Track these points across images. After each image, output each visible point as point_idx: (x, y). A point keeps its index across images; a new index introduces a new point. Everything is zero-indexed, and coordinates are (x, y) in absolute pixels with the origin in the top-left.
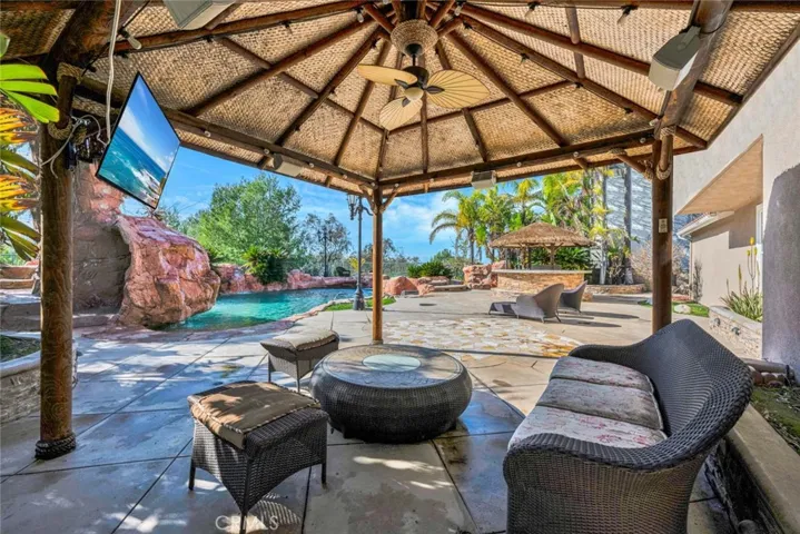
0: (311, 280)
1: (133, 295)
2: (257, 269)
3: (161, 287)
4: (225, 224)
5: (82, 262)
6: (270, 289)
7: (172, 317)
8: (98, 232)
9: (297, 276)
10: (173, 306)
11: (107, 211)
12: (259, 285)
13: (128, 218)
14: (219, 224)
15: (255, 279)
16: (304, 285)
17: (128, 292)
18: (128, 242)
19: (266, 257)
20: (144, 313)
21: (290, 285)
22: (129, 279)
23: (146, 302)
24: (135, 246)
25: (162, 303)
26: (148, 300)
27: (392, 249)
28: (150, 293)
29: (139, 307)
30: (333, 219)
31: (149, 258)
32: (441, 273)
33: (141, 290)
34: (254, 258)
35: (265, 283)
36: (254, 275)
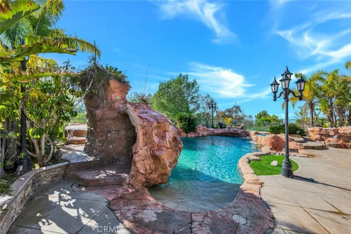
0: (207, 130)
1: (138, 165)
2: (183, 125)
3: (156, 158)
4: (164, 101)
5: (107, 133)
6: (189, 136)
7: (162, 179)
8: (115, 115)
9: (201, 128)
10: (163, 171)
11: (120, 100)
12: (184, 133)
13: (131, 104)
14: (162, 101)
15: (182, 130)
16: (205, 133)
17: (135, 163)
18: (135, 125)
19: (187, 119)
20: (145, 178)
21: (199, 134)
22: (136, 153)
23: (146, 170)
24: (139, 128)
25: (156, 169)
26: (148, 168)
27: (241, 111)
28: (149, 162)
29: (142, 174)
30: (208, 96)
31: (147, 135)
32: (298, 132)
33: (143, 160)
34: (181, 119)
35: (187, 133)
36: (181, 128)
